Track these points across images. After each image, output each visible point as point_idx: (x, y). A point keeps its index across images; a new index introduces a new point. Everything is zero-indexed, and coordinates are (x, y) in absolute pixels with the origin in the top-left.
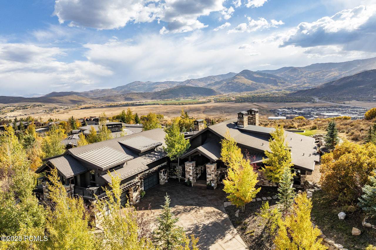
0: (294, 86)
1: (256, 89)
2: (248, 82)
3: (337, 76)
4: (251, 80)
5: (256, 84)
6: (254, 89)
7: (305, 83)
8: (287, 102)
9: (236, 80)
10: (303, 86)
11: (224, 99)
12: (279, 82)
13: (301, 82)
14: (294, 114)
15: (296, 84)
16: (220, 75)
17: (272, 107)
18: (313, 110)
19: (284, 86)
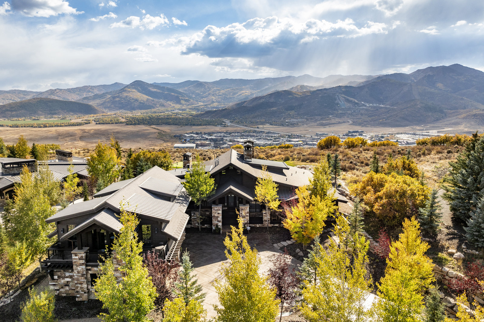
0: (201, 106)
1: (154, 108)
2: (143, 97)
3: (248, 96)
4: (146, 95)
5: (153, 101)
6: (150, 107)
7: (213, 102)
8: (194, 125)
9: (125, 94)
10: (212, 105)
11: (110, 119)
12: (182, 99)
13: (209, 100)
14: (204, 140)
15: (203, 102)
16: (101, 85)
17: (176, 132)
18: (225, 135)
19: (188, 105)
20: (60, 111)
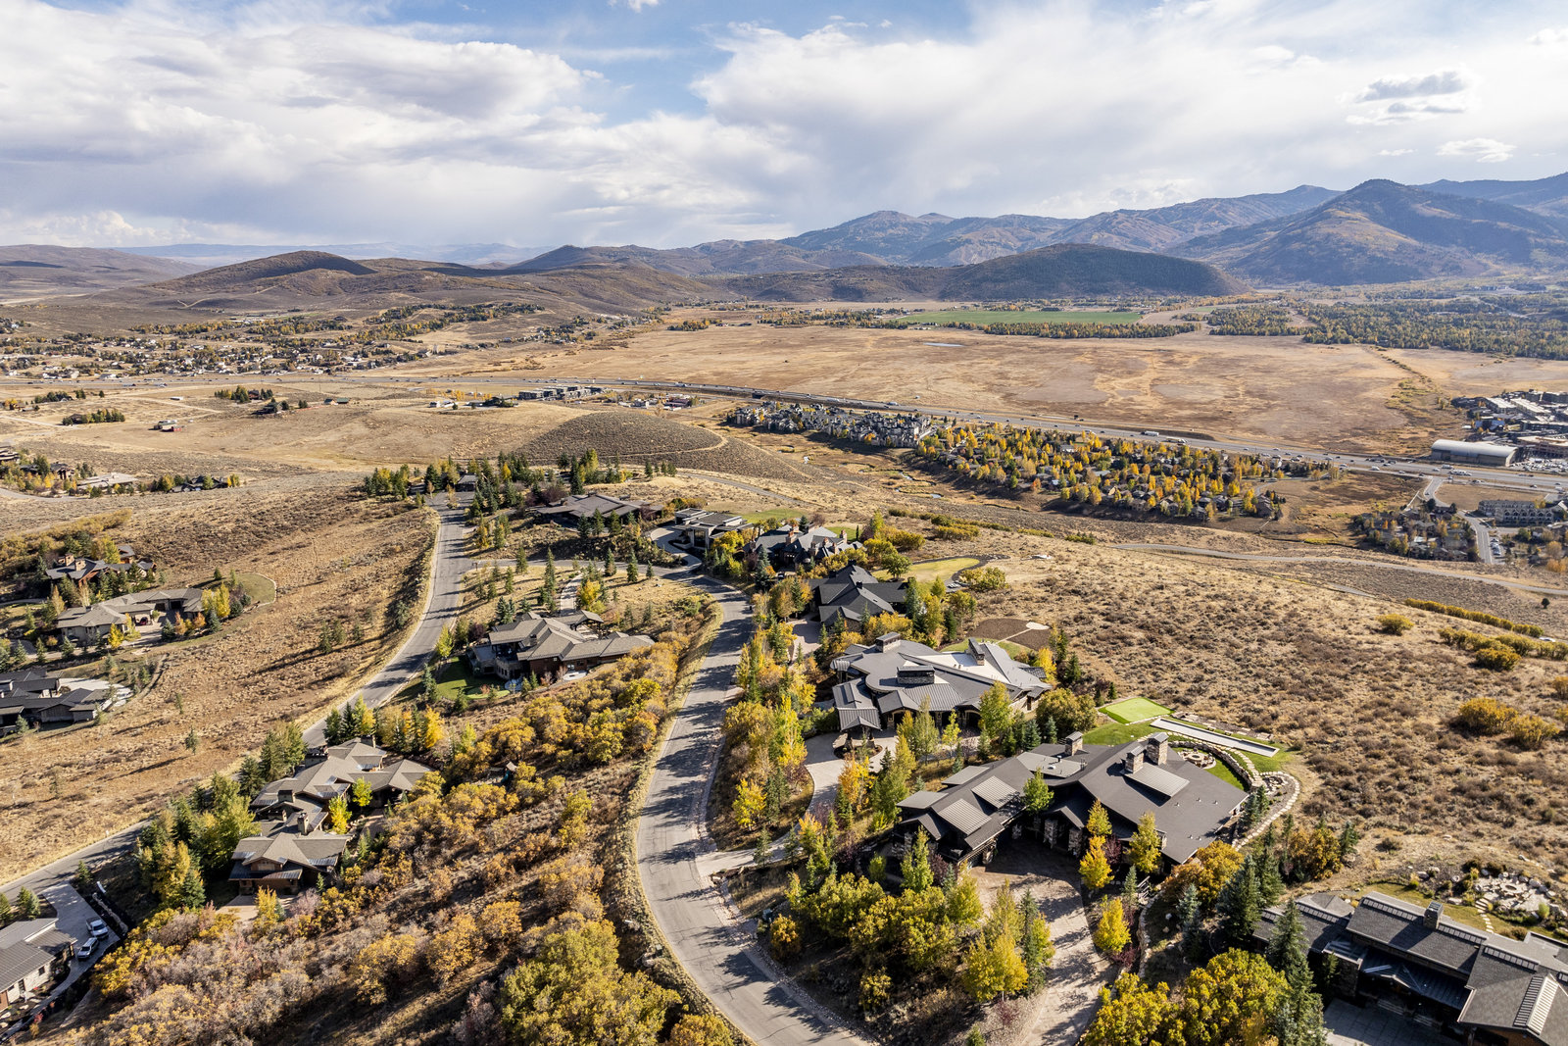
4: (1400, 230)
5: (1421, 251)
6: (1406, 274)
11: (1257, 317)
16: (1253, 197)
19: (1560, 268)
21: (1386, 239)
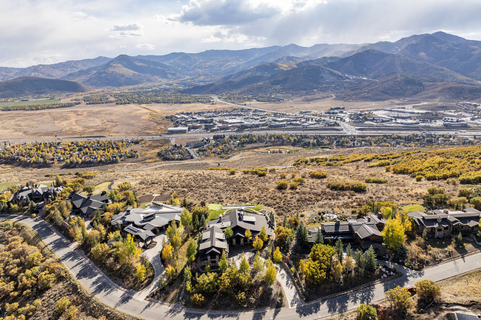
0: (188, 79)
1: (141, 83)
3: (235, 68)
4: (132, 69)
5: (140, 76)
9: (111, 70)
10: (198, 79)
11: (99, 98)
14: (195, 122)
16: (86, 60)
20: (47, 90)
21: (129, 72)
